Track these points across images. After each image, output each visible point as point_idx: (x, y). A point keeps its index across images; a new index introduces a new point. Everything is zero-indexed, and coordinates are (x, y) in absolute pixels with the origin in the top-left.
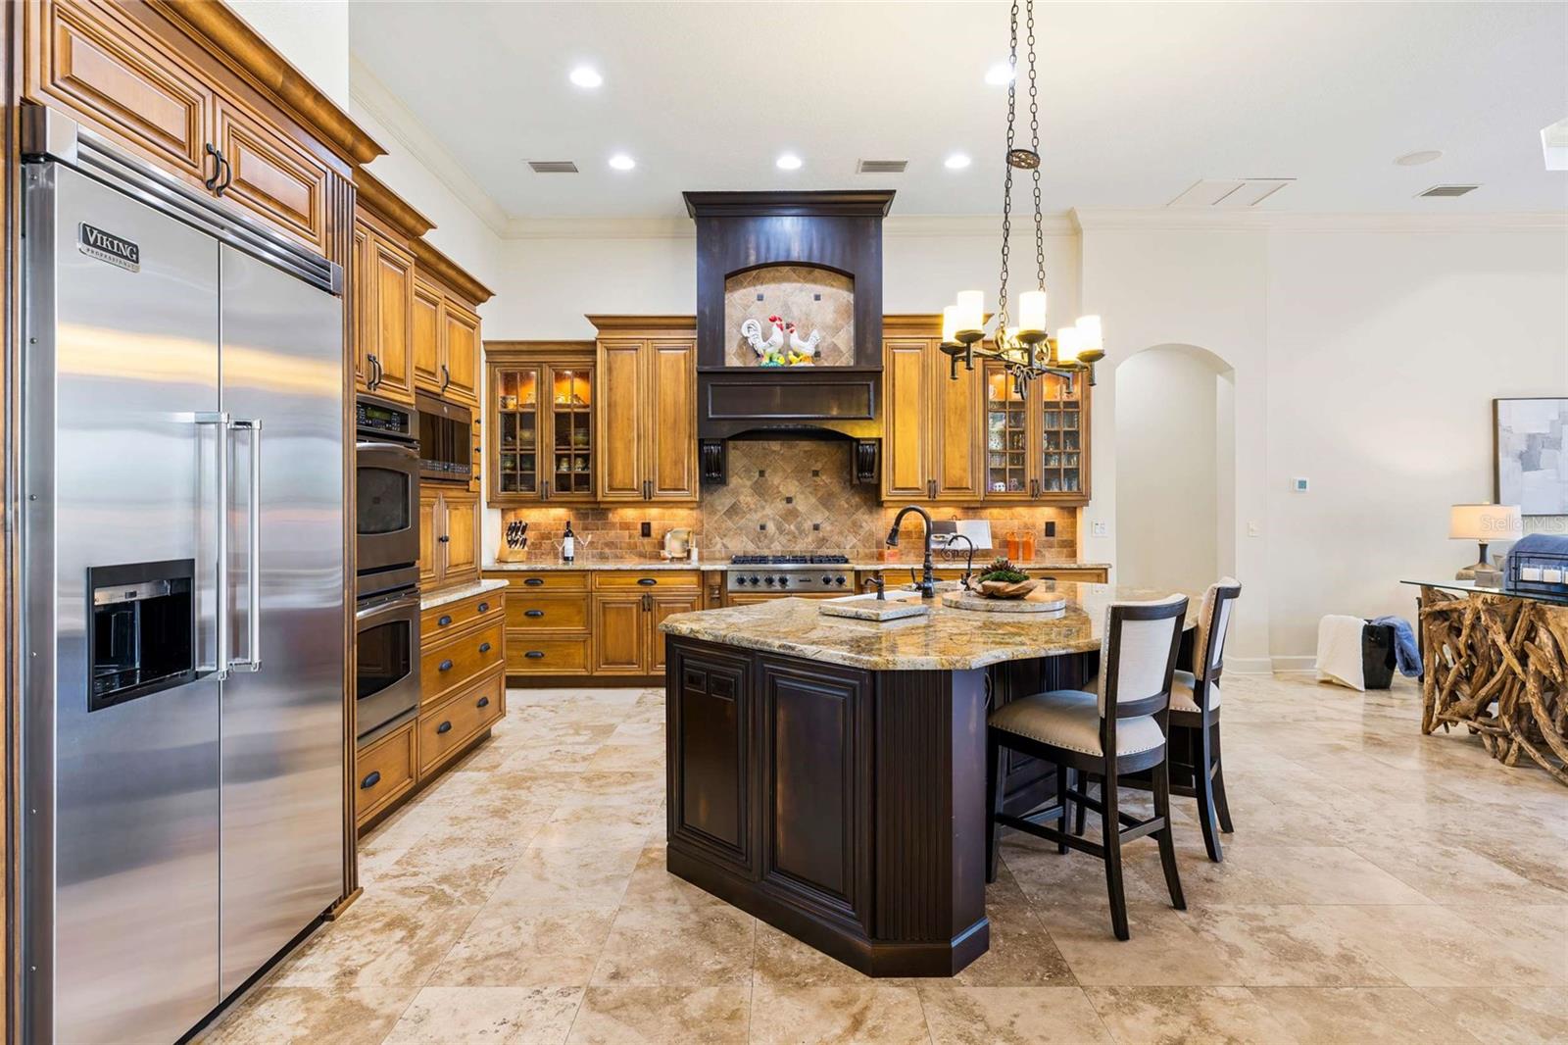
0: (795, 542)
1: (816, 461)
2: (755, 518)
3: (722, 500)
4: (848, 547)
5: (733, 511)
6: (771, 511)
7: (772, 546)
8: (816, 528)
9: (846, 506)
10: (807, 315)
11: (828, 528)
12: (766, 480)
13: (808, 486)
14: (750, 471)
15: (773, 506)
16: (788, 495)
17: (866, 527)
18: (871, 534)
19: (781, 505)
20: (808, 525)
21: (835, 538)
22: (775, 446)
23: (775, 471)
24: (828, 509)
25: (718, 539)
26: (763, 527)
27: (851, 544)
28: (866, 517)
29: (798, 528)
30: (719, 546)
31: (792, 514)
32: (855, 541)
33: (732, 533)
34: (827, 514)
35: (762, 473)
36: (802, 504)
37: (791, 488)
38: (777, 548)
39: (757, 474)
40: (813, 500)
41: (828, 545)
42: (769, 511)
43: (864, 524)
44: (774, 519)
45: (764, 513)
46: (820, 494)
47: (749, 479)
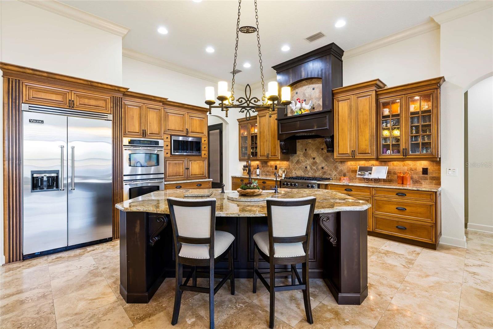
0: (316, 173)
1: (323, 145)
2: (304, 164)
3: (295, 158)
4: (333, 175)
5: (298, 162)
6: (309, 162)
7: (309, 174)
8: (322, 168)
9: (333, 160)
10: (310, 96)
11: (327, 168)
12: (307, 152)
13: (320, 154)
14: (302, 149)
15: (309, 161)
16: (313, 157)
17: (340, 168)
18: (342, 171)
19: (312, 160)
20: (320, 167)
21: (329, 172)
22: (310, 141)
23: (310, 149)
24: (327, 162)
25: (294, 171)
26: (306, 168)
27: (334, 174)
28: (340, 164)
29: (317, 168)
30: (294, 173)
31: (315, 163)
32: (336, 173)
33: (297, 169)
34: (326, 163)
35: (306, 150)
36: (318, 160)
37: (314, 154)
38: (310, 174)
39: (304, 150)
40: (322, 159)
41: (326, 174)
42: (308, 162)
43: (339, 167)
44: (309, 165)
45: (307, 163)
46: (324, 156)
47: (302, 152)
